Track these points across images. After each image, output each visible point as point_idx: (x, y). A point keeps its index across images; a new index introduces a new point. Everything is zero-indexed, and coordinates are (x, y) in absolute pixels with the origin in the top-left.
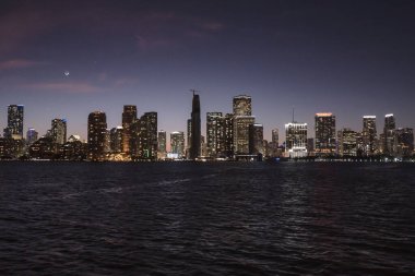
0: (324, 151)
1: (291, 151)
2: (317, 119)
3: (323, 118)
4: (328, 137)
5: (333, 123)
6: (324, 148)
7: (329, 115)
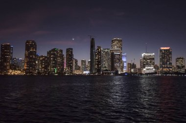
0: (165, 69)
1: (144, 69)
2: (161, 51)
3: (164, 50)
4: (167, 61)
5: (171, 53)
6: (165, 68)
7: (168, 48)
